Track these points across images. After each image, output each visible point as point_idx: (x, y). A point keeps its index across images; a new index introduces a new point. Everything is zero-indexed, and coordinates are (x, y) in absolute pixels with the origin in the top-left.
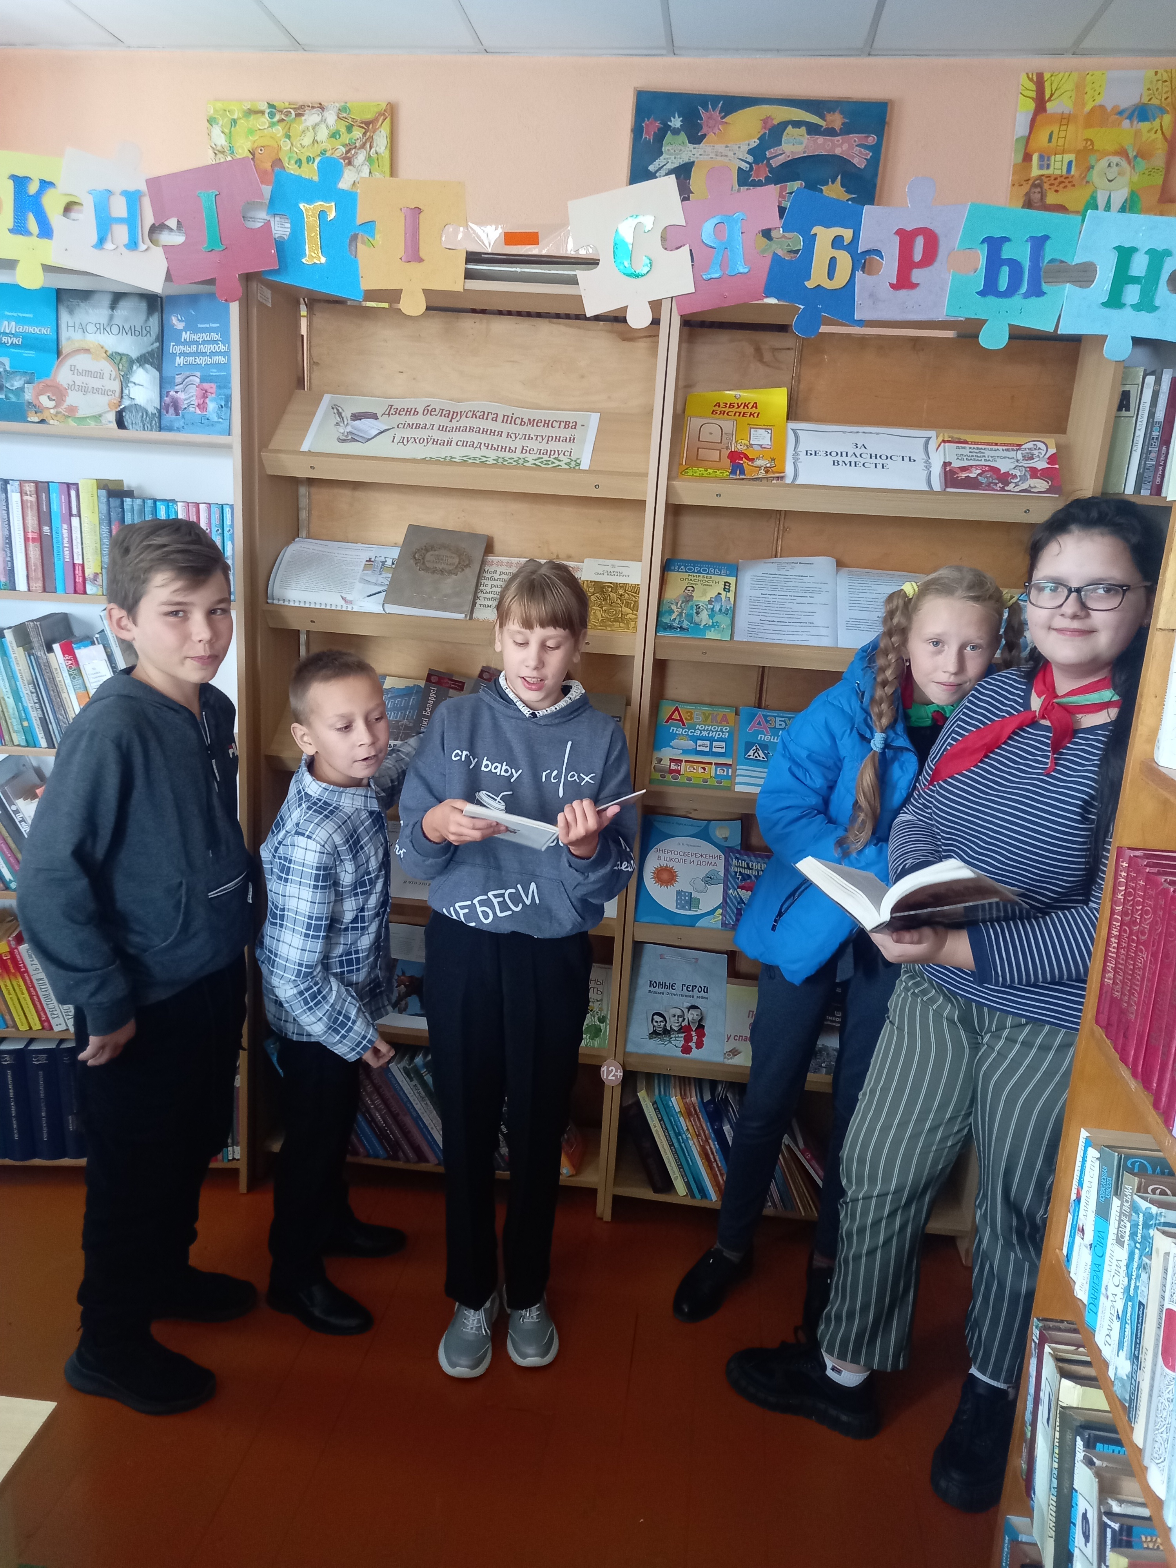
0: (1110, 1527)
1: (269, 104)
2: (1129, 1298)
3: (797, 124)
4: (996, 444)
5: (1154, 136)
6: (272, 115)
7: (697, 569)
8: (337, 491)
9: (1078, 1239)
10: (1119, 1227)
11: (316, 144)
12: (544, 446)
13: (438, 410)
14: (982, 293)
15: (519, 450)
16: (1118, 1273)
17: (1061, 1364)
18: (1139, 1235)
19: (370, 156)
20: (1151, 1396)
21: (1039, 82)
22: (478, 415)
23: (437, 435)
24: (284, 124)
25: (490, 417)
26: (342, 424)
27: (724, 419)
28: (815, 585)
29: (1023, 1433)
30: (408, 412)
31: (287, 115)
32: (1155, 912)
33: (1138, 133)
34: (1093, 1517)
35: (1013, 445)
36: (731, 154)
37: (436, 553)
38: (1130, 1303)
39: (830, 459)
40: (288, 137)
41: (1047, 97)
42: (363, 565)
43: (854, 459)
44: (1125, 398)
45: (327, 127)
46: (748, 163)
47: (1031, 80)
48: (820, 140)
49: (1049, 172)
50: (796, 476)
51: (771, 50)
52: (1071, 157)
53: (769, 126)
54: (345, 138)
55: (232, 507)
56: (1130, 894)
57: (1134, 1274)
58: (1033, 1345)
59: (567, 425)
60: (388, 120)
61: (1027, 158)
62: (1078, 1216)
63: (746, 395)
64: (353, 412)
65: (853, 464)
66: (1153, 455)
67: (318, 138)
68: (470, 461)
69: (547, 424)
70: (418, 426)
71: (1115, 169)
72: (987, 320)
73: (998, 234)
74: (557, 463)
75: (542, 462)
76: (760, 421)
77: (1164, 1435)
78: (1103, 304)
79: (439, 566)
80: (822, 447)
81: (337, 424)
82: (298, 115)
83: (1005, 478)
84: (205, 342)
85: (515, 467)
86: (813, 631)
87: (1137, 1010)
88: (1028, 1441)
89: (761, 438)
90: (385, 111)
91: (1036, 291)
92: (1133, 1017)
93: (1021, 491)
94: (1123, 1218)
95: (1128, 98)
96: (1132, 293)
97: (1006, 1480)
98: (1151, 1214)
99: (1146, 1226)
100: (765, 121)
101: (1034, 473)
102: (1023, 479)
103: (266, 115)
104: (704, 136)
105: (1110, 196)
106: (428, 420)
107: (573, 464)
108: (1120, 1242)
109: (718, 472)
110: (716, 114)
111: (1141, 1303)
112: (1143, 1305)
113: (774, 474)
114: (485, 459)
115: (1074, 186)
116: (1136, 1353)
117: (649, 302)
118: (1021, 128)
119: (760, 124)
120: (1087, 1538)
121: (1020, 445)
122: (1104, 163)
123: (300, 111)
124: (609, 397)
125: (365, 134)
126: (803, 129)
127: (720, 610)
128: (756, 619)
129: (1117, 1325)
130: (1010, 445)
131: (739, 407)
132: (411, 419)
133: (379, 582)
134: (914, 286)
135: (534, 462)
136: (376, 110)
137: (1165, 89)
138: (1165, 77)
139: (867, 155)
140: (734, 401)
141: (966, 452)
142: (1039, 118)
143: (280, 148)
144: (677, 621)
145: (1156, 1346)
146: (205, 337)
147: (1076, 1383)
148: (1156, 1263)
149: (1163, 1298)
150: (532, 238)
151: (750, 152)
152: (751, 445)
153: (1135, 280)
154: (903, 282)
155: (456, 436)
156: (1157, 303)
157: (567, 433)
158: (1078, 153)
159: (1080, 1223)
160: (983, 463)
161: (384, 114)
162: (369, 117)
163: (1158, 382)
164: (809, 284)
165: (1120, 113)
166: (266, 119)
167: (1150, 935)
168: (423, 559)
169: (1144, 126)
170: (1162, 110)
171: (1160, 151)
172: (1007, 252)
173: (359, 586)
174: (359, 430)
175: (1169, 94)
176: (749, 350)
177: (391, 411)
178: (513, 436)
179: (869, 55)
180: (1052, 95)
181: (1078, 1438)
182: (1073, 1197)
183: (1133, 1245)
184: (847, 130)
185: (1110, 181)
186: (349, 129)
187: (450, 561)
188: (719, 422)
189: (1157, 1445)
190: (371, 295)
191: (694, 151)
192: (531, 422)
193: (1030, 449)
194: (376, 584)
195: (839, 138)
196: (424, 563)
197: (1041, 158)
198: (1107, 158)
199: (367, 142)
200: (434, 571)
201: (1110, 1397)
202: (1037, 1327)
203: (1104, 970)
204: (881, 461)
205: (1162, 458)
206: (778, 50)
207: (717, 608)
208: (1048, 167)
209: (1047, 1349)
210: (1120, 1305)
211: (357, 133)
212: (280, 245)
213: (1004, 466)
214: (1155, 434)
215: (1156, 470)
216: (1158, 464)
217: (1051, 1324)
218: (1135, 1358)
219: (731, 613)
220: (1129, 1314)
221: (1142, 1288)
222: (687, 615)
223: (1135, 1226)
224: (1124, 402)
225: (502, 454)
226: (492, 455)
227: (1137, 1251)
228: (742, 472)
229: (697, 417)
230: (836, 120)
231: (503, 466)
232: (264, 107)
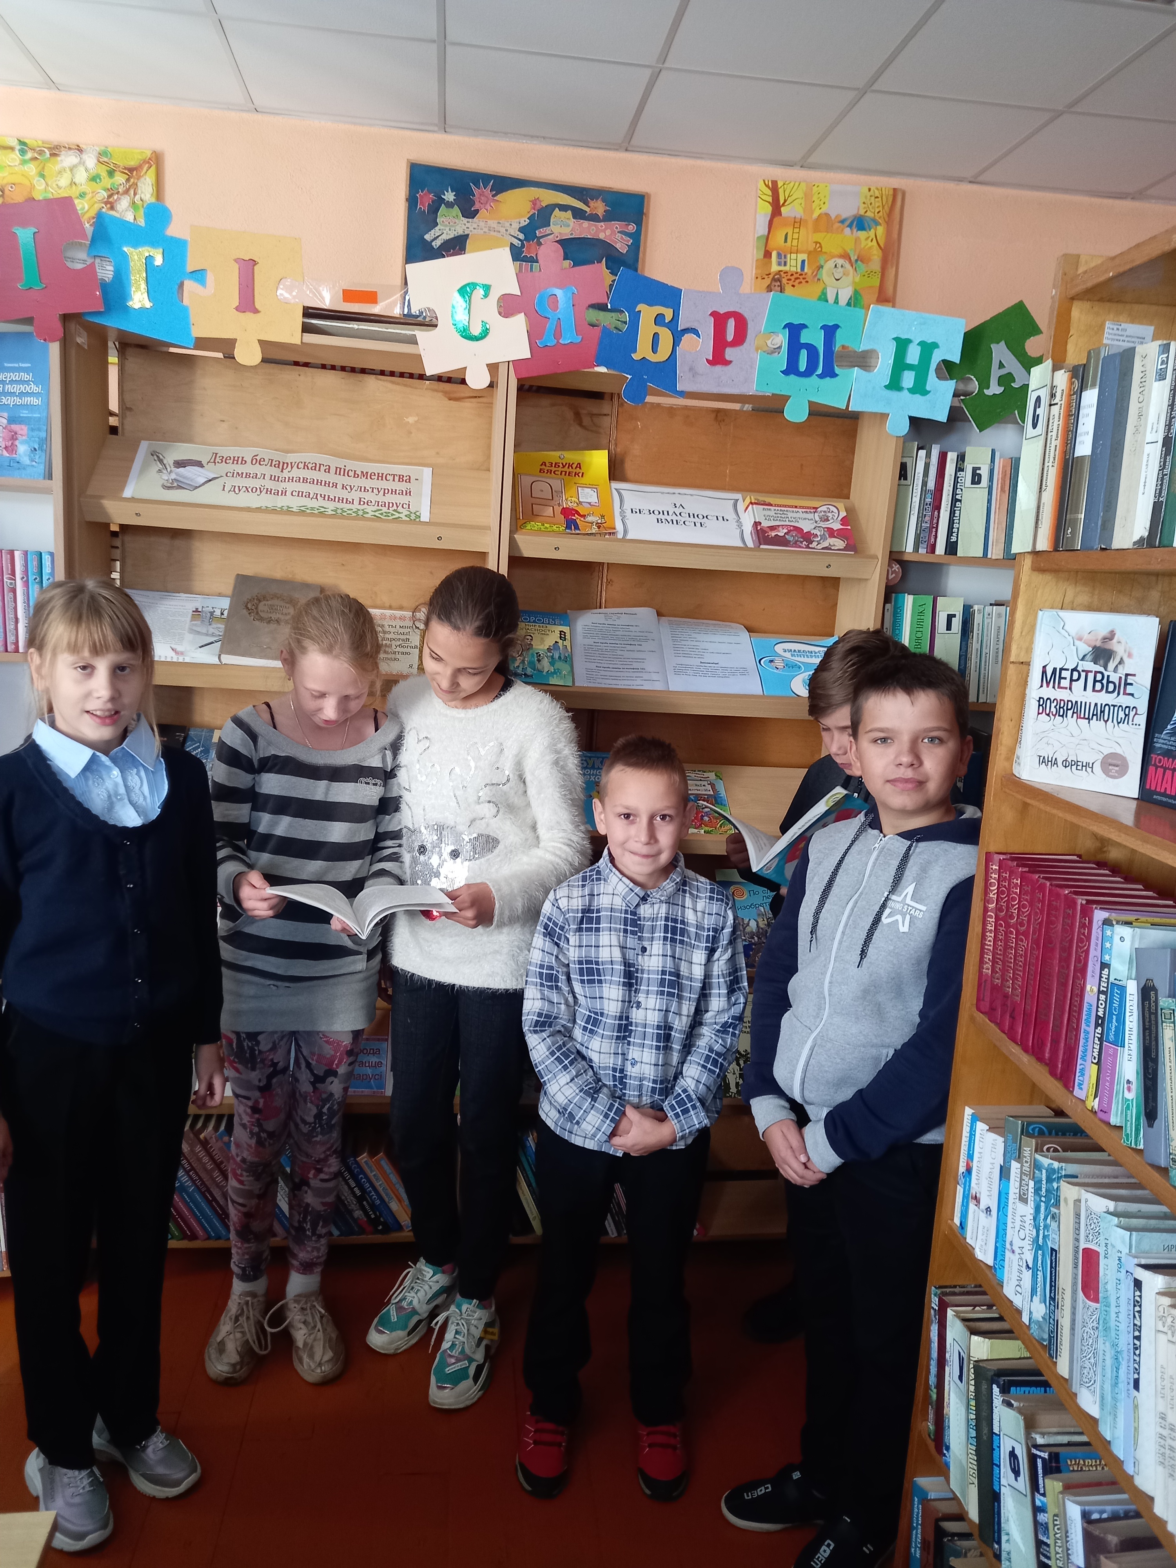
0: (1040, 1457)
1: (20, 141)
2: (1038, 1246)
3: (564, 208)
4: (796, 507)
5: (870, 244)
6: (23, 152)
7: (532, 619)
8: (153, 539)
9: (972, 1206)
10: (1021, 1186)
11: (74, 186)
12: (381, 498)
13: (267, 460)
14: (786, 373)
15: (356, 502)
16: (1022, 1227)
17: (967, 1323)
18: (1044, 1190)
19: (134, 203)
20: (1073, 1329)
21: (774, 188)
22: (310, 466)
23: (269, 484)
24: (37, 163)
25: (322, 468)
26: (165, 471)
27: (553, 478)
28: (641, 634)
29: (927, 1396)
30: (236, 460)
31: (40, 154)
32: (1031, 904)
33: (857, 240)
34: (1021, 1453)
35: (810, 508)
36: (503, 230)
37: (269, 602)
38: (1040, 1252)
39: (654, 518)
40: (42, 176)
41: (782, 202)
42: (190, 616)
43: (674, 518)
44: (903, 468)
45: (87, 170)
46: (520, 240)
47: (767, 186)
48: (586, 224)
49: (787, 268)
50: (625, 532)
51: (538, 137)
52: (804, 256)
53: (538, 207)
54: (107, 182)
55: (52, 554)
56: (1003, 892)
57: (1042, 1225)
58: (932, 1312)
59: (401, 478)
60: (153, 168)
61: (768, 254)
62: (970, 1186)
63: (570, 456)
64: (176, 459)
65: (675, 522)
66: (927, 519)
67: (77, 180)
68: (308, 511)
69: (381, 477)
70: (248, 475)
71: (840, 269)
72: (790, 397)
73: (796, 322)
74: (397, 515)
75: (382, 514)
76: (583, 480)
77: (1092, 1361)
78: (885, 386)
79: (274, 616)
80: (645, 507)
81: (160, 471)
82: (53, 155)
83: (808, 537)
84: (12, 382)
85: (354, 518)
86: (645, 676)
87: (1021, 992)
88: (934, 1403)
89: (588, 496)
90: (150, 159)
91: (829, 373)
92: (1018, 999)
93: (823, 549)
94: (1024, 1177)
95: (849, 210)
96: (908, 379)
97: (910, 1447)
98: (1054, 1169)
99: (1049, 1180)
100: (534, 202)
101: (831, 533)
102: (823, 538)
103: (17, 152)
104: (477, 211)
105: (837, 293)
106: (258, 469)
107: (413, 517)
108: (1023, 1199)
109: (555, 527)
110: (487, 191)
111: (1052, 1249)
112: (1056, 1251)
113: (605, 530)
114: (323, 510)
115: (807, 282)
116: (1052, 1295)
117: (487, 365)
118: (762, 230)
119: (529, 205)
120: (1016, 1473)
121: (817, 508)
122: (830, 264)
123: (55, 151)
124: (438, 453)
125: (128, 180)
126: (570, 212)
127: (560, 658)
128: (593, 666)
129: (1027, 1275)
130: (808, 508)
131: (564, 467)
132: (239, 468)
133: (210, 633)
134: (727, 363)
135: (373, 513)
136: (140, 157)
137: (877, 205)
138: (877, 194)
139: (628, 241)
140: (559, 461)
141: (772, 513)
142: (776, 220)
143: (33, 187)
144: (521, 669)
145: (1074, 1284)
146: (15, 376)
147: (985, 1338)
148: (1066, 1212)
149: (1077, 1240)
150: (371, 297)
151: (521, 230)
152: (581, 503)
153: (910, 367)
154: (718, 359)
155: (290, 487)
156: (928, 388)
157: (403, 486)
158: (810, 253)
159: (973, 1192)
160: (787, 523)
161: (148, 162)
162: (132, 163)
163: (928, 455)
164: (636, 357)
165: (842, 222)
166: (16, 156)
167: (1029, 926)
168: (256, 608)
169: (862, 234)
170: (877, 223)
171: (876, 257)
172: (805, 337)
173: (189, 637)
174: (185, 478)
175: (881, 209)
176: (570, 415)
177: (216, 459)
178: (348, 487)
179: (626, 150)
180: (785, 201)
181: (994, 1386)
182: (962, 1169)
183: (1038, 1199)
184: (609, 217)
185: (837, 280)
186: (111, 173)
187: (285, 611)
188: (548, 481)
189: (1085, 1371)
190: (202, 343)
191: (468, 225)
192: (365, 475)
193: (825, 512)
194: (207, 635)
195: (602, 224)
196: (257, 613)
197: (779, 255)
198: (833, 260)
199: (131, 188)
200: (269, 621)
201: (1028, 1342)
202: (935, 1295)
203: (982, 961)
204: (699, 520)
205: (935, 521)
206: (544, 138)
207: (556, 656)
208: (785, 264)
209: (950, 1313)
210: (1029, 1257)
211: (120, 179)
212: (104, 286)
213: (806, 527)
214: (928, 500)
215: (930, 532)
216: (931, 528)
217: (948, 1290)
218: (1053, 1301)
219: (568, 659)
220: (1040, 1262)
221: (1053, 1236)
222: (529, 663)
223: (1038, 1182)
224: (903, 472)
225: (340, 505)
226: (330, 506)
227: (1042, 1204)
228: (577, 527)
229: (526, 474)
230: (599, 207)
231: (342, 517)
232: (14, 143)
